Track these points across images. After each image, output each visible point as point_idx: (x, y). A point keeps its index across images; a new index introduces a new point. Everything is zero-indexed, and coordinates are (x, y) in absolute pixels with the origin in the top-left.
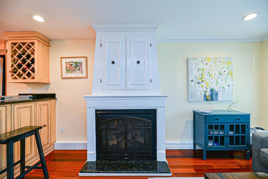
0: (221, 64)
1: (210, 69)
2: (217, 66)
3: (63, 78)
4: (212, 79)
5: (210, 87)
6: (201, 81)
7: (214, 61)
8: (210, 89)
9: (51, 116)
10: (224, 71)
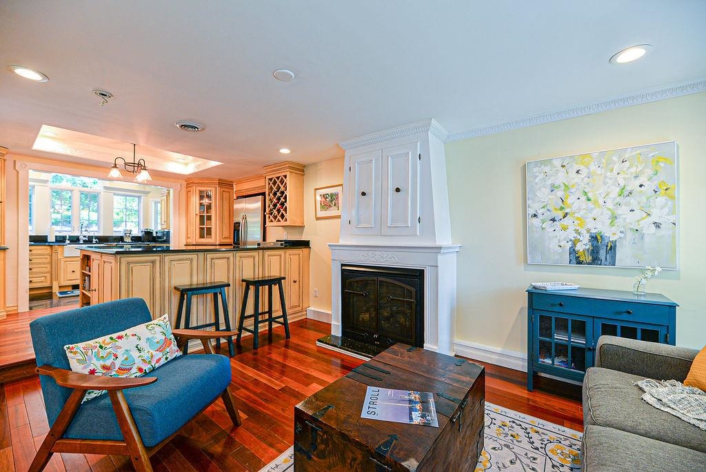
0: (629, 168)
1: (588, 184)
2: (615, 172)
3: (318, 219)
4: (594, 208)
5: (588, 231)
6: (560, 214)
7: (604, 161)
8: (589, 235)
9: (303, 269)
10: (641, 186)
